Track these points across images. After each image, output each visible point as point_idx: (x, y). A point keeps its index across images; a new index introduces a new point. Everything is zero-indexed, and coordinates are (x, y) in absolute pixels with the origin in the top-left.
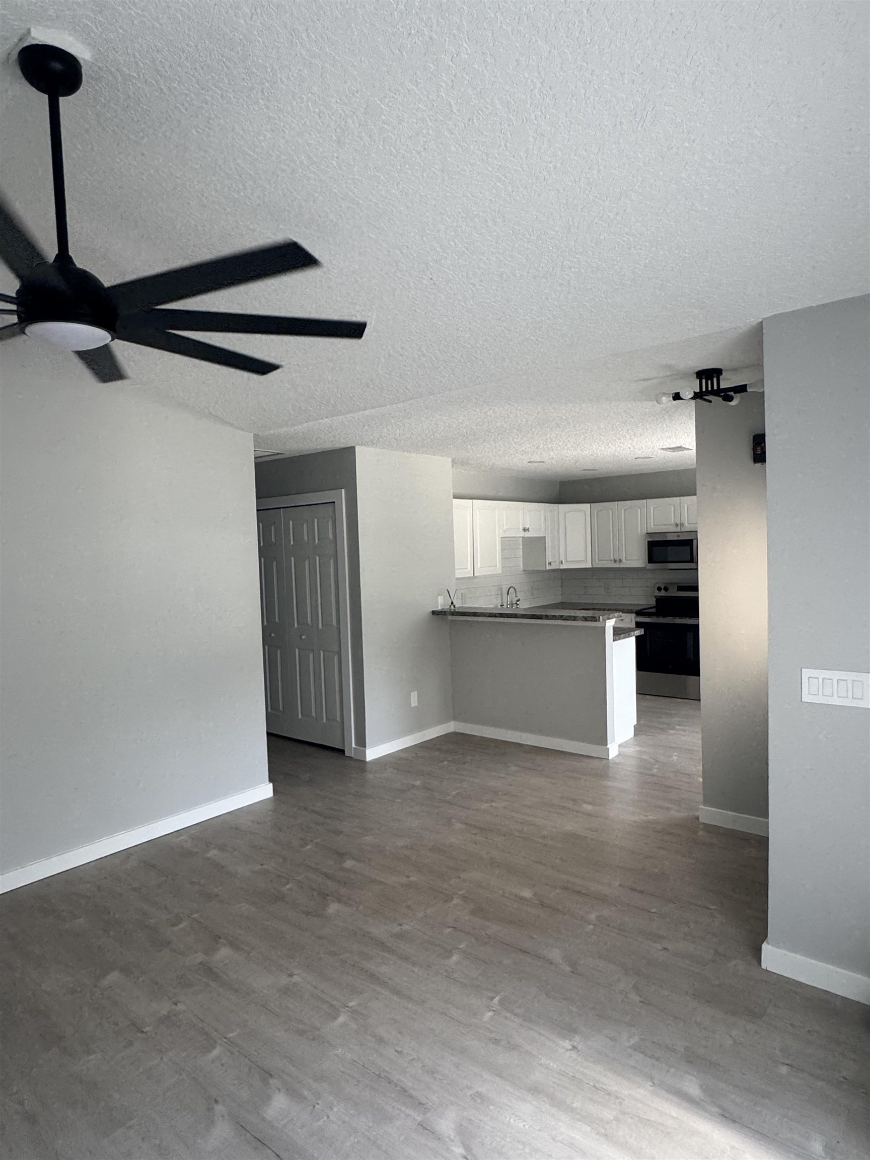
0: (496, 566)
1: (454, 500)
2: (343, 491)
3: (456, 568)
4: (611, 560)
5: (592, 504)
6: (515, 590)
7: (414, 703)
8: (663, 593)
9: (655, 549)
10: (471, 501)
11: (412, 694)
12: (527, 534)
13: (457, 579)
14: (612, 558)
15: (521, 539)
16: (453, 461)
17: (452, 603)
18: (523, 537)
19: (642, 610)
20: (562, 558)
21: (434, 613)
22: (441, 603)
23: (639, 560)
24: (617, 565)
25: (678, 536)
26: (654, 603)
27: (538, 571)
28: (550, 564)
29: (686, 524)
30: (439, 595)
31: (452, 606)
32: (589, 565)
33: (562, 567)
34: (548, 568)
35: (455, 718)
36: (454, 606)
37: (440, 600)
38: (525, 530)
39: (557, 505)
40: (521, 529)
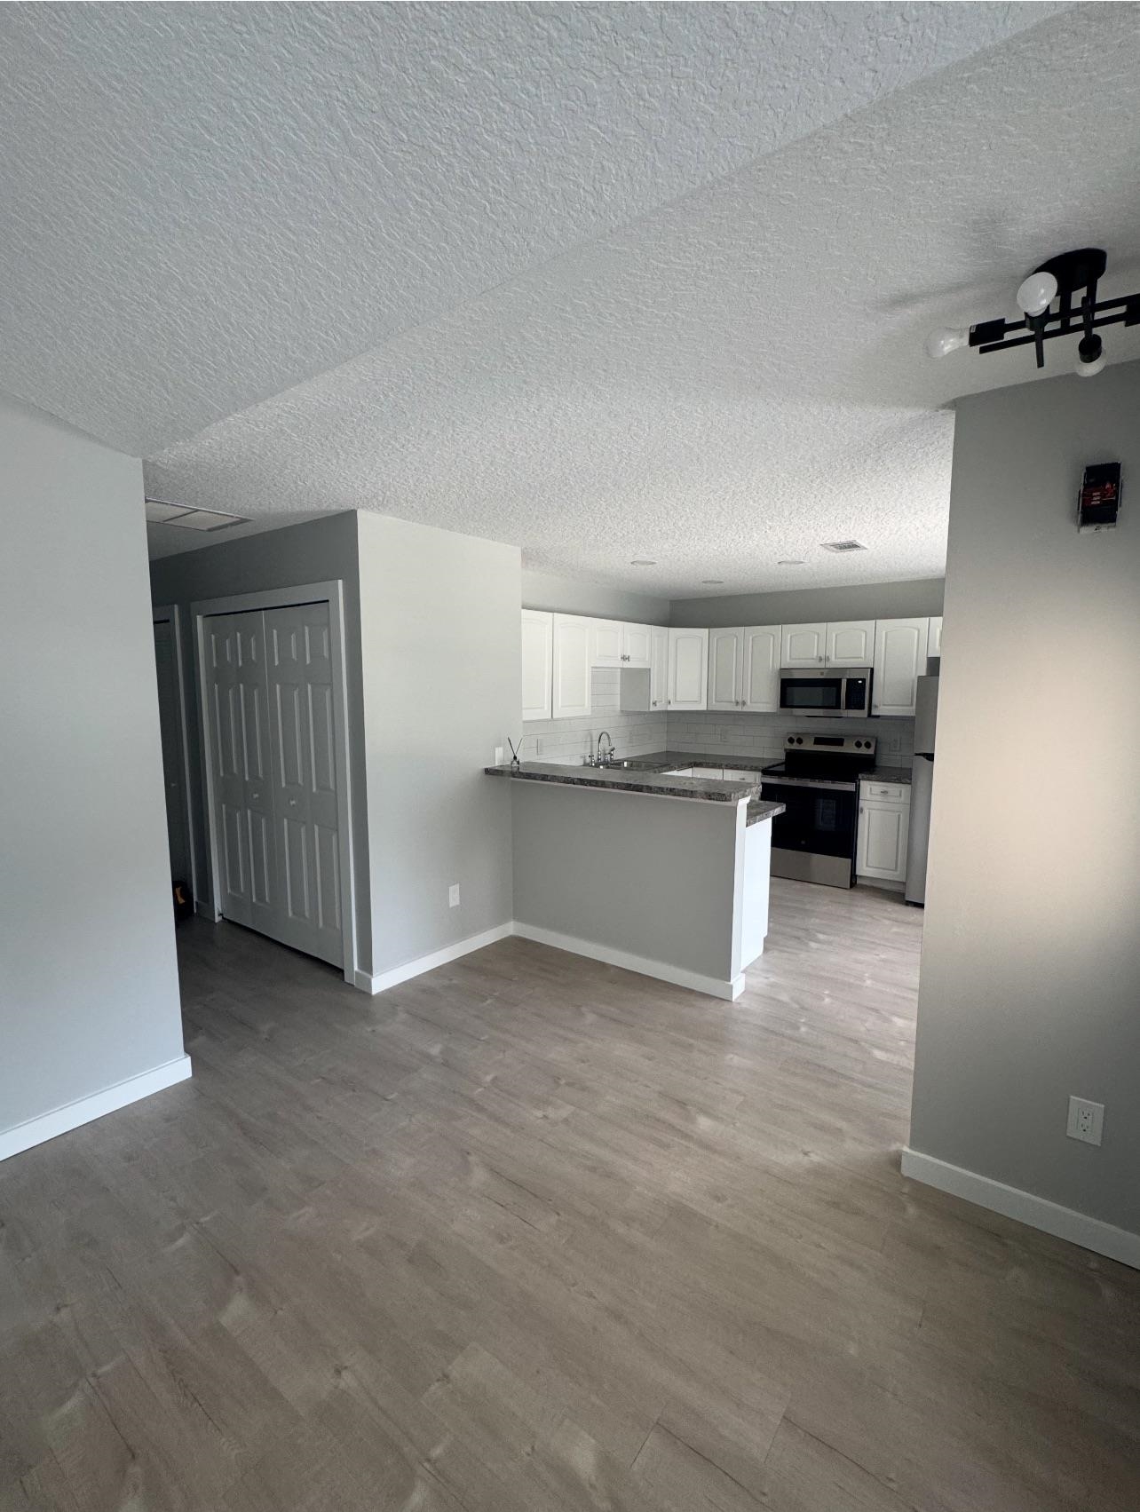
0: (584, 705)
1: (523, 610)
2: (340, 582)
3: (523, 706)
4: (731, 702)
5: (711, 629)
6: (608, 736)
7: (454, 899)
8: (795, 746)
9: (789, 689)
10: (551, 614)
11: (451, 888)
12: (627, 665)
13: (525, 722)
14: (734, 700)
15: (619, 670)
16: (523, 554)
17: (515, 758)
18: (622, 669)
19: (770, 767)
20: (671, 697)
21: (487, 771)
22: (499, 758)
23: (767, 703)
24: (739, 709)
25: (822, 674)
26: (783, 757)
27: (640, 713)
28: (655, 704)
29: (833, 658)
30: (499, 746)
31: (515, 762)
32: (703, 707)
33: (670, 708)
34: (652, 709)
35: (518, 916)
36: (518, 763)
37: (499, 752)
38: (625, 658)
39: (667, 628)
40: (619, 658)
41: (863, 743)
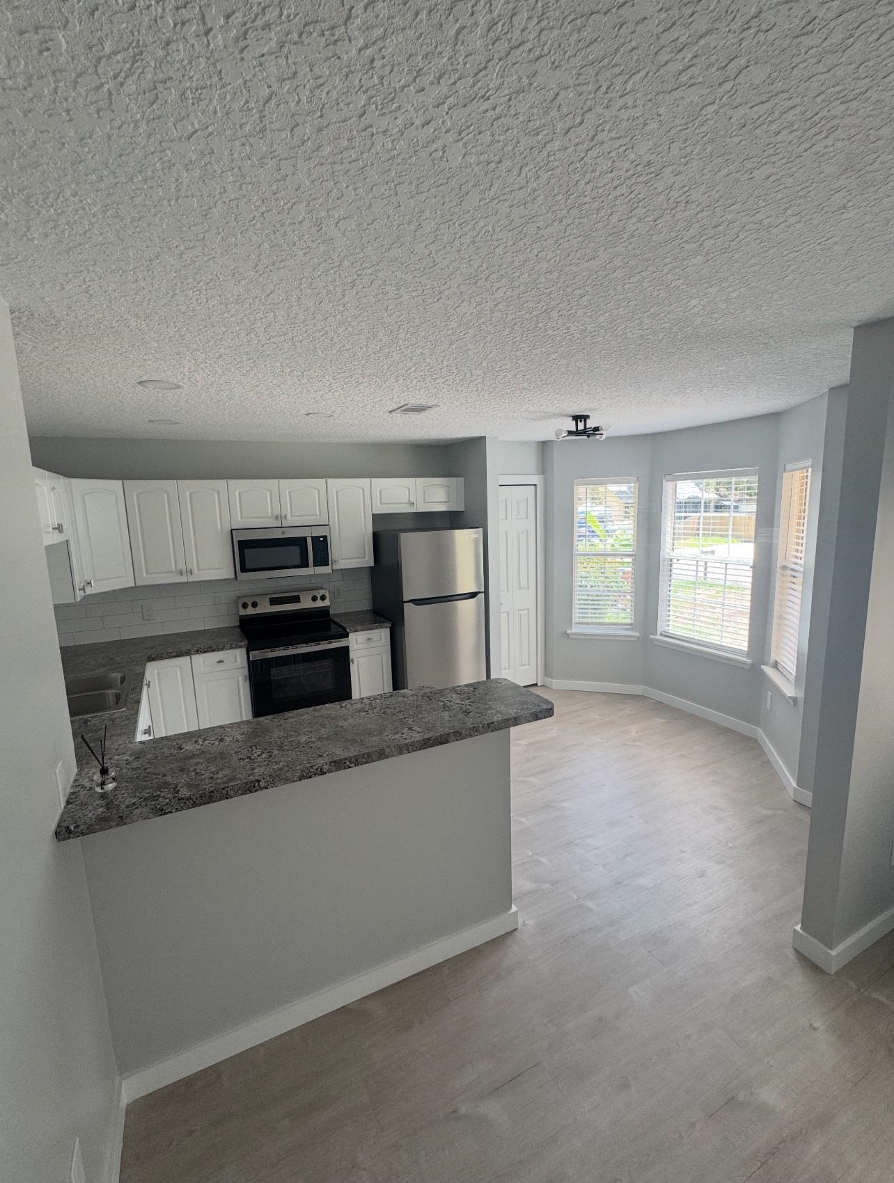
4: (171, 573)
5: (124, 482)
8: (250, 611)
9: (248, 552)
14: (174, 571)
20: (89, 576)
23: (222, 569)
24: (184, 579)
25: (280, 533)
26: (234, 623)
28: (81, 588)
29: (289, 516)
32: (129, 582)
39: (68, 480)
40: (51, 528)
41: (319, 597)
